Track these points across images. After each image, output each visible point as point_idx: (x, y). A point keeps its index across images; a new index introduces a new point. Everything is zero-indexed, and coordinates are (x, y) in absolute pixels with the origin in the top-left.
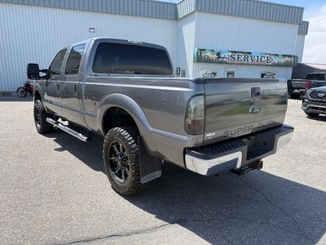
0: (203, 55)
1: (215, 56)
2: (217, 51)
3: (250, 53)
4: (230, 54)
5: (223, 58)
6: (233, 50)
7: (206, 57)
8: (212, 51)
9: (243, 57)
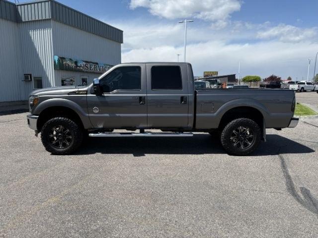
0: (64, 63)
1: (73, 65)
2: (74, 60)
3: (97, 64)
4: (84, 63)
5: (80, 67)
6: (85, 60)
7: (67, 65)
8: (70, 59)
9: (93, 66)
